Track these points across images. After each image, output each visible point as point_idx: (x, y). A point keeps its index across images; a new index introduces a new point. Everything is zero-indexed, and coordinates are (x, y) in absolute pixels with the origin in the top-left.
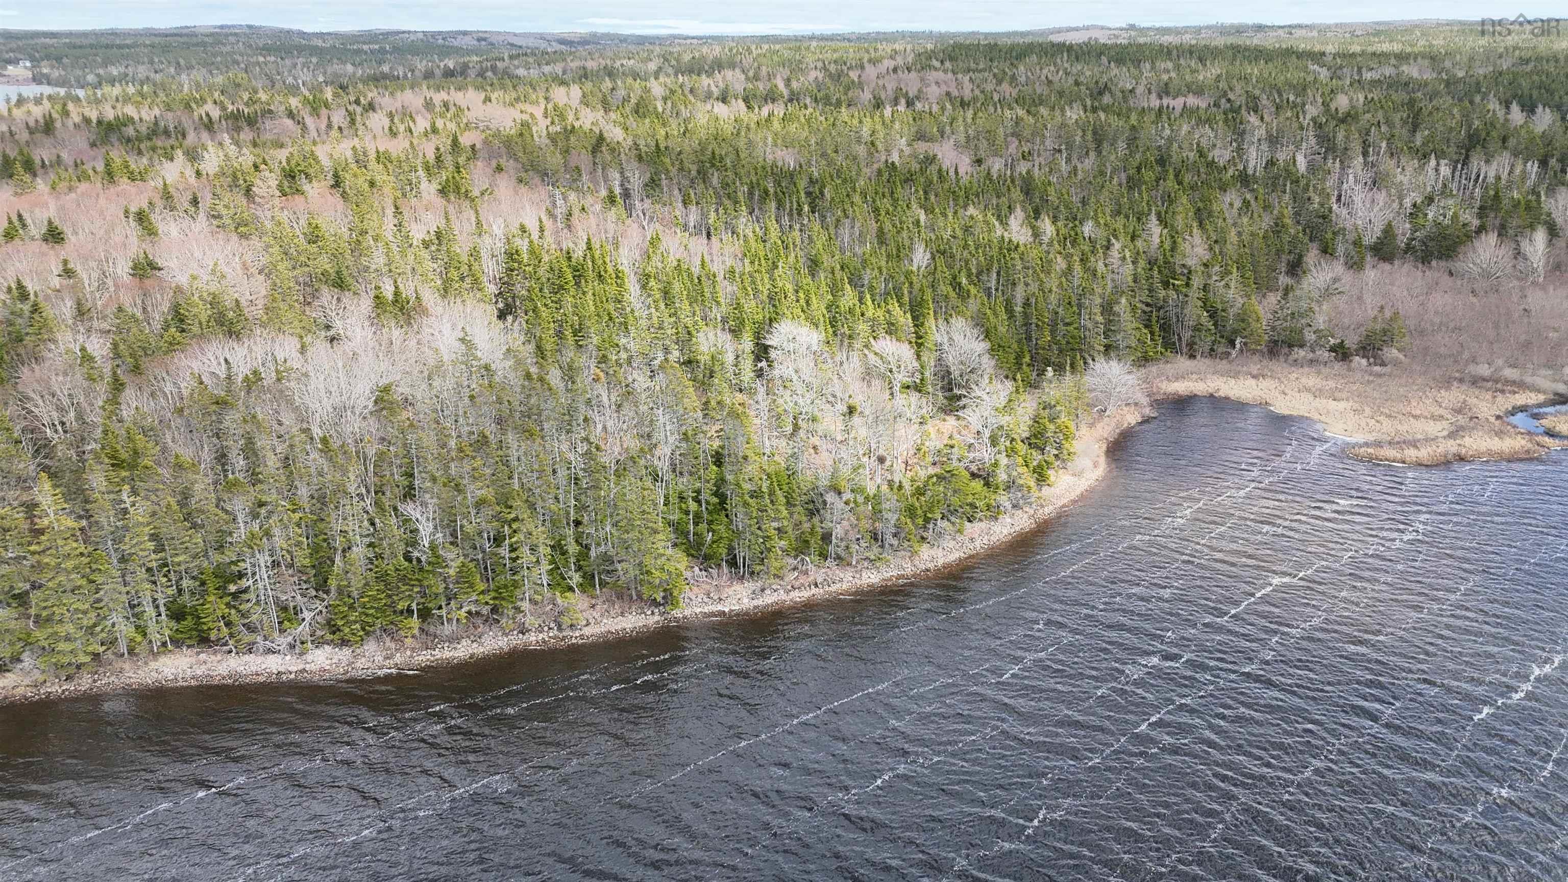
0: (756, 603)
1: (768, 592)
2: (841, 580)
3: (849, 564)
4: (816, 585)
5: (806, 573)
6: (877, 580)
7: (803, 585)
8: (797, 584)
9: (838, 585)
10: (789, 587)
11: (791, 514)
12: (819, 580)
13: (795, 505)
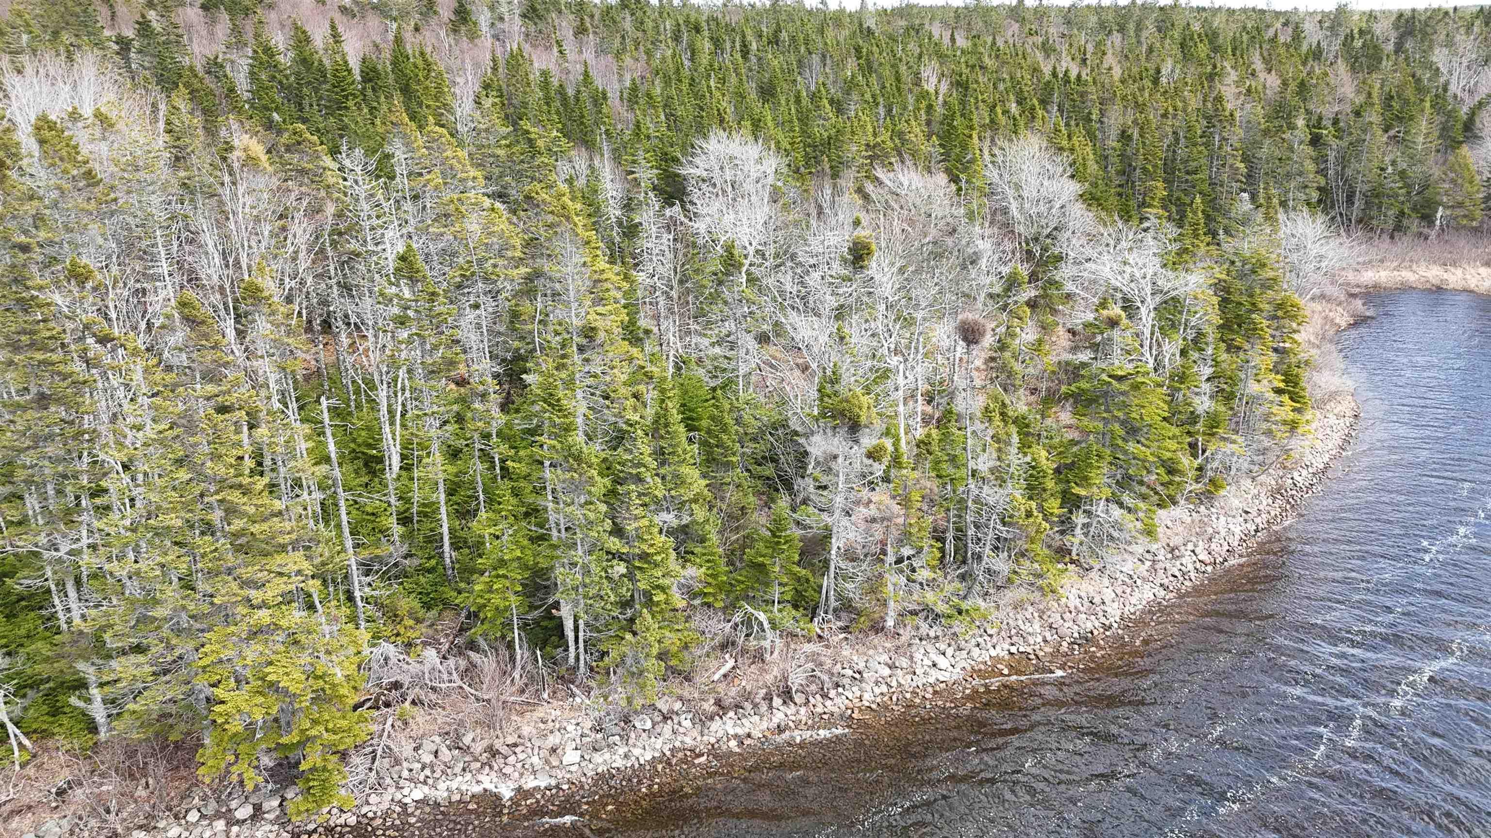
0: (602, 761)
1: (644, 722)
2: (858, 677)
3: (878, 628)
4: (787, 695)
5: (759, 657)
6: (957, 674)
7: (747, 696)
8: (731, 693)
9: (853, 692)
10: (709, 706)
11: (716, 487)
12: (797, 680)
13: (728, 465)
